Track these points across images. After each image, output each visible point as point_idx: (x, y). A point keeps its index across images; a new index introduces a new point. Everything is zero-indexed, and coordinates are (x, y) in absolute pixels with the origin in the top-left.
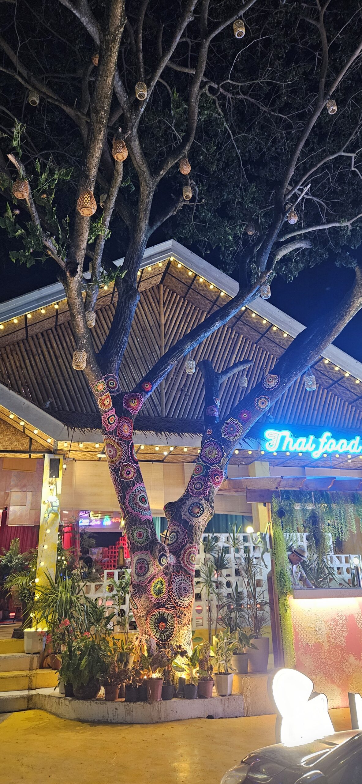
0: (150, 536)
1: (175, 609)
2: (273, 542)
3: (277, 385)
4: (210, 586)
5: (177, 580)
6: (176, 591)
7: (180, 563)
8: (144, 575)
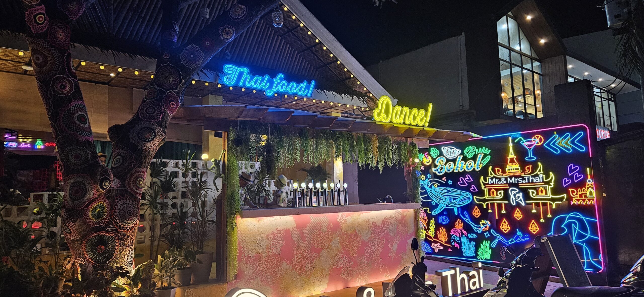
0: (89, 158)
1: (117, 232)
2: (227, 168)
3: (244, 16)
4: (156, 207)
5: (121, 204)
6: (120, 214)
7: (125, 187)
8: (80, 199)
